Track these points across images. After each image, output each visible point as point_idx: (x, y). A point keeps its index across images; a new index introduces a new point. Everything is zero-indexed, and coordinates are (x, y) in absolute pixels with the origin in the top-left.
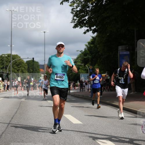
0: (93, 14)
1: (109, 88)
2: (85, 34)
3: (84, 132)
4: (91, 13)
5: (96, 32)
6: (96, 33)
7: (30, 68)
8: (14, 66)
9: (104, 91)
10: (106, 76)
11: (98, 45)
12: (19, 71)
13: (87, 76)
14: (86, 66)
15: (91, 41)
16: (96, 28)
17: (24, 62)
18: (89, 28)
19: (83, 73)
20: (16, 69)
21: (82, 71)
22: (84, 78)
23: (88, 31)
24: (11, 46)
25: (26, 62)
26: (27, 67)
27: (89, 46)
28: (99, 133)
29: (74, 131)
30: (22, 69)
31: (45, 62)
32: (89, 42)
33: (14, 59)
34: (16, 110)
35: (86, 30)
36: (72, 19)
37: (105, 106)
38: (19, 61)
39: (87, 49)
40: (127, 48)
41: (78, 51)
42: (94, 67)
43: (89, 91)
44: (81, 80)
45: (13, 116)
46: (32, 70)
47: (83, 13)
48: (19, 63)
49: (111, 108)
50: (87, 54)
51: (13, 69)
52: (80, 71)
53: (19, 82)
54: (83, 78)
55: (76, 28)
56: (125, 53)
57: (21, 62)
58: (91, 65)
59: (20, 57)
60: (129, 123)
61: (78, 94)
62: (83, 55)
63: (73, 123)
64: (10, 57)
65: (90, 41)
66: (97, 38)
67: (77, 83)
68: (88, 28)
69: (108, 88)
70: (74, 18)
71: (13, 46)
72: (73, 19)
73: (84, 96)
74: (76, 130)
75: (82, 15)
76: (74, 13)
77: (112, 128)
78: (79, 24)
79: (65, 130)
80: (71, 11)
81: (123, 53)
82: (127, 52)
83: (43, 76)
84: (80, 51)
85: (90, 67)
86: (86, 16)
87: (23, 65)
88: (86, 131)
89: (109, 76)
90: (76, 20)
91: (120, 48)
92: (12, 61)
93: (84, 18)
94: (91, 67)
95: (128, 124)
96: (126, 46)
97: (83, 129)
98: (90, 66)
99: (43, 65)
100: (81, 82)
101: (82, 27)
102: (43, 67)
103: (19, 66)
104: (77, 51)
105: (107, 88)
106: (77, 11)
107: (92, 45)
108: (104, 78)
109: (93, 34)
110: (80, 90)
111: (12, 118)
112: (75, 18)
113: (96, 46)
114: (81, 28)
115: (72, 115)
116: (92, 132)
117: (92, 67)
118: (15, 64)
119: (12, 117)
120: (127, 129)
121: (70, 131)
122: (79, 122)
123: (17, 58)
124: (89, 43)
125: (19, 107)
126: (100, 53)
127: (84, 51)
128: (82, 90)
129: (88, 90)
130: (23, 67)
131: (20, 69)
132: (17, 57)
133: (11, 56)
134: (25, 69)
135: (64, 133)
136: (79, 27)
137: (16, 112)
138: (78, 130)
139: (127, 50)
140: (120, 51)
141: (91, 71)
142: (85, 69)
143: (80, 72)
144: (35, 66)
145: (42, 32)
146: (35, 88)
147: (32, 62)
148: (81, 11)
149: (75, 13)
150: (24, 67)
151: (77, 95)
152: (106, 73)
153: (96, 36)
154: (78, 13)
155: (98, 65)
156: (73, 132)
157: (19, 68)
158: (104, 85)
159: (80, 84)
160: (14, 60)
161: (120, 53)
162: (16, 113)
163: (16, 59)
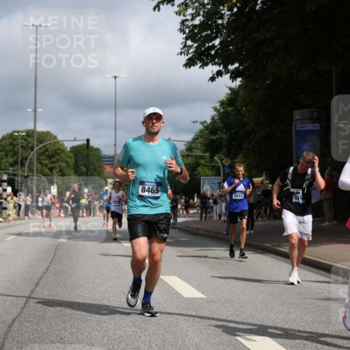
0: (233, 34)
1: (270, 212)
2: (212, 81)
3: (209, 318)
4: (228, 31)
5: (239, 77)
6: (239, 80)
7: (80, 163)
8: (43, 159)
9: (257, 218)
10: (262, 182)
11: (244, 108)
12: (54, 170)
13: (217, 181)
14: (215, 158)
15: (228, 99)
16: (239, 67)
17: (66, 148)
18: (222, 66)
19: (207, 176)
20: (46, 165)
21: (206, 170)
22: (211, 187)
23: (219, 73)
24: (35, 111)
25: (70, 148)
26: (72, 161)
27: (222, 110)
28: (245, 321)
29: (186, 315)
30: (60, 167)
31: (115, 149)
32: (223, 100)
33: (41, 142)
34: (46, 264)
35: (214, 72)
36: (182, 46)
37: (260, 255)
38: (54, 146)
39: (216, 118)
40: (315, 115)
41: (197, 122)
42: (235, 161)
43: (222, 218)
44: (204, 192)
45: (40, 280)
46: (84, 169)
47: (209, 32)
48: (54, 152)
49: (274, 260)
50: (219, 129)
51: (39, 165)
52: (201, 171)
53: (54, 196)
54: (209, 187)
55: (192, 67)
56: (310, 127)
57: (58, 149)
58: (228, 155)
59: (55, 137)
60: (319, 297)
61: (194, 226)
62: (207, 132)
63: (183, 297)
64: (33, 137)
65: (225, 99)
66: (241, 92)
67: (194, 200)
68: (221, 68)
69: (268, 212)
70: (186, 43)
71: (39, 110)
72: (185, 46)
73: (209, 232)
74: (190, 313)
75: (205, 35)
76: (187, 31)
77: (277, 308)
78: (199, 57)
79: (164, 313)
80: (179, 27)
81: (304, 127)
82: (315, 125)
83: (110, 183)
84: (202, 123)
85: (223, 162)
86: (215, 38)
87: (63, 155)
88: (216, 316)
89: (270, 183)
90: (190, 47)
91: (297, 115)
92: (38, 145)
93: (211, 44)
94: (227, 162)
95: (316, 299)
96: (312, 110)
97: (207, 310)
98: (225, 159)
99: (112, 157)
100: (204, 198)
101: (205, 64)
102: (111, 160)
103: (54, 160)
104: (194, 122)
105: (265, 212)
106: (195, 26)
107: (229, 109)
108: (259, 187)
109: (233, 81)
110: (201, 217)
111: (37, 284)
112: (189, 43)
113: (240, 110)
114: (202, 66)
115: (180, 278)
116: (228, 319)
117: (230, 161)
118: (44, 153)
119: (36, 282)
120: (313, 309)
121: (177, 316)
122: (199, 295)
123: (49, 140)
124: (222, 103)
125: (53, 258)
126: (248, 128)
127: (211, 123)
128: (206, 216)
129: (220, 216)
130: (62, 161)
131: (57, 165)
132: (48, 138)
133: (35, 135)
134: (68, 166)
135: (162, 321)
136: (199, 65)
137: (47, 271)
138: (194, 314)
139: (313, 120)
140: (297, 122)
141: (227, 170)
142: (214, 167)
143: (199, 173)
144: (91, 158)
145: (108, 76)
146: (91, 211)
147: (85, 148)
148: (203, 26)
149: (190, 31)
150: (67, 162)
151: (193, 228)
152: (264, 176)
153: (239, 86)
154: (196, 31)
155: (244, 157)
156: (182, 317)
157: (52, 162)
158: (259, 205)
159: (202, 202)
160: (41, 145)
161: (297, 126)
162: (45, 273)
163: (48, 143)
